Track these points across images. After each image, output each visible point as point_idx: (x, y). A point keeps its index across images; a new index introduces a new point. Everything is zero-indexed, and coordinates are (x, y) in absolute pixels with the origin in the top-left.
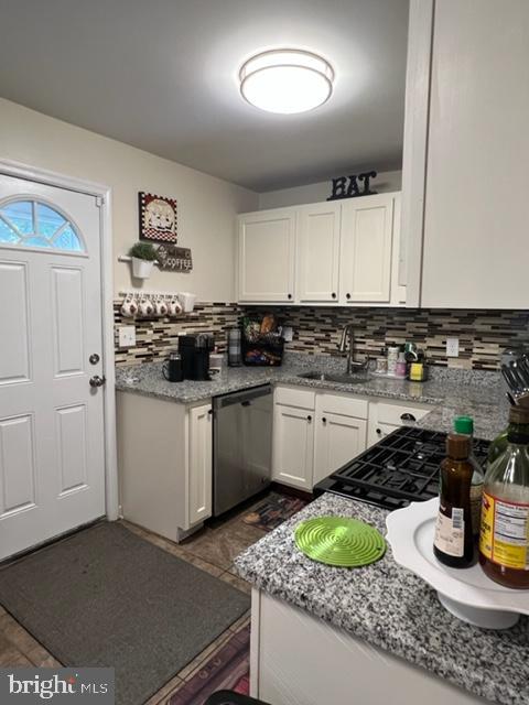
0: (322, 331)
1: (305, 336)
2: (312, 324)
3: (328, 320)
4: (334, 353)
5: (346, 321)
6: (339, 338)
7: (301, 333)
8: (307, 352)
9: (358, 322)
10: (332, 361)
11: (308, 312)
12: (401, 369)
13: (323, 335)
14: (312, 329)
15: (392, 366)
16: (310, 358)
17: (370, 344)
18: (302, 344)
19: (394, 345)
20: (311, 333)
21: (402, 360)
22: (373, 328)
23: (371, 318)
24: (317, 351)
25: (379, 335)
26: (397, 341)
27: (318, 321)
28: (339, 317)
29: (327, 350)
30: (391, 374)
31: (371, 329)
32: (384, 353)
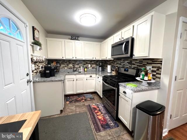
0: (67, 64)
1: (62, 66)
2: (64, 63)
3: (68, 62)
4: (69, 68)
5: (71, 62)
6: (71, 65)
7: (61, 65)
8: (63, 69)
9: (74, 62)
10: (70, 70)
11: (63, 61)
12: (83, 70)
13: (67, 65)
14: (64, 64)
15: (82, 69)
16: (64, 70)
17: (76, 66)
18: (62, 67)
19: (81, 66)
20: (64, 65)
21: (83, 68)
22: (77, 63)
23: (76, 62)
24: (66, 68)
25: (78, 64)
26: (81, 65)
27: (65, 62)
28: (70, 61)
29: (68, 68)
30: (81, 71)
31: (77, 64)
32: (80, 67)
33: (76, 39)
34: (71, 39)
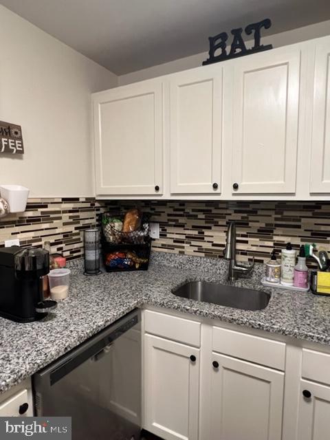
0: (194, 228)
1: (174, 234)
2: (182, 220)
3: (201, 216)
4: (208, 253)
5: (222, 216)
6: (218, 236)
7: (169, 230)
8: (177, 251)
9: (238, 217)
10: (208, 262)
11: (177, 206)
12: (301, 277)
13: (195, 233)
14: (182, 226)
15: (288, 273)
16: (180, 259)
17: (254, 244)
18: (171, 242)
19: (289, 247)
20: (181, 230)
21: (302, 265)
22: (258, 225)
23: (254, 212)
24: (189, 250)
25: (265, 233)
26: (287, 240)
27: (189, 216)
28: (214, 211)
29: (200, 250)
30: (287, 284)
31: (255, 226)
32: (275, 256)
33: (242, 46)
34: (212, 60)
